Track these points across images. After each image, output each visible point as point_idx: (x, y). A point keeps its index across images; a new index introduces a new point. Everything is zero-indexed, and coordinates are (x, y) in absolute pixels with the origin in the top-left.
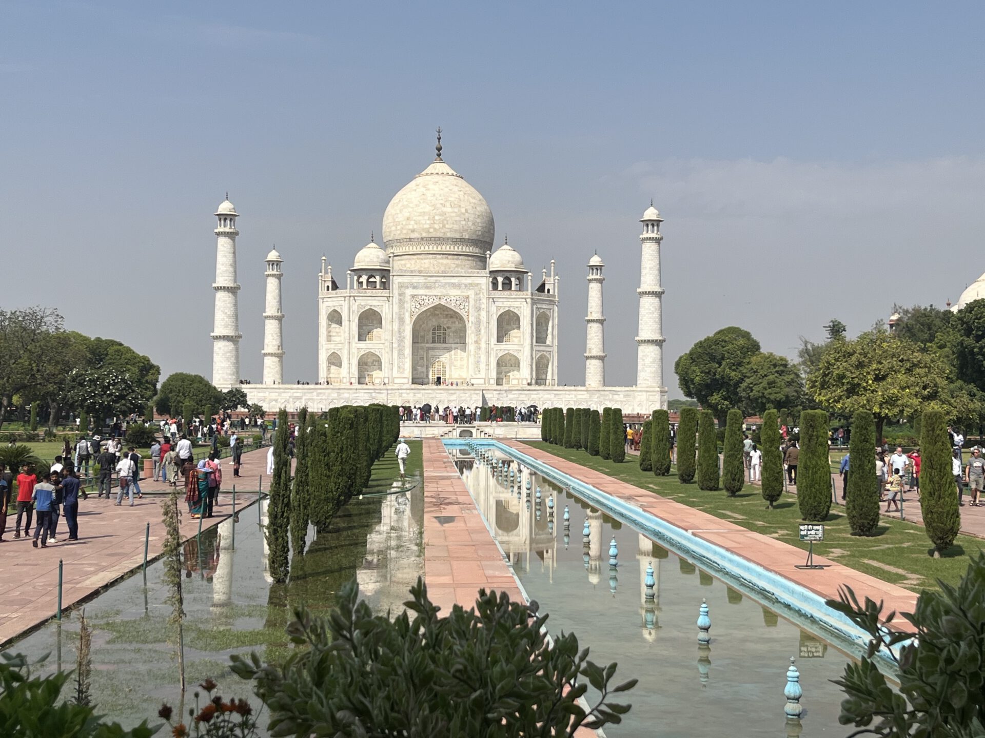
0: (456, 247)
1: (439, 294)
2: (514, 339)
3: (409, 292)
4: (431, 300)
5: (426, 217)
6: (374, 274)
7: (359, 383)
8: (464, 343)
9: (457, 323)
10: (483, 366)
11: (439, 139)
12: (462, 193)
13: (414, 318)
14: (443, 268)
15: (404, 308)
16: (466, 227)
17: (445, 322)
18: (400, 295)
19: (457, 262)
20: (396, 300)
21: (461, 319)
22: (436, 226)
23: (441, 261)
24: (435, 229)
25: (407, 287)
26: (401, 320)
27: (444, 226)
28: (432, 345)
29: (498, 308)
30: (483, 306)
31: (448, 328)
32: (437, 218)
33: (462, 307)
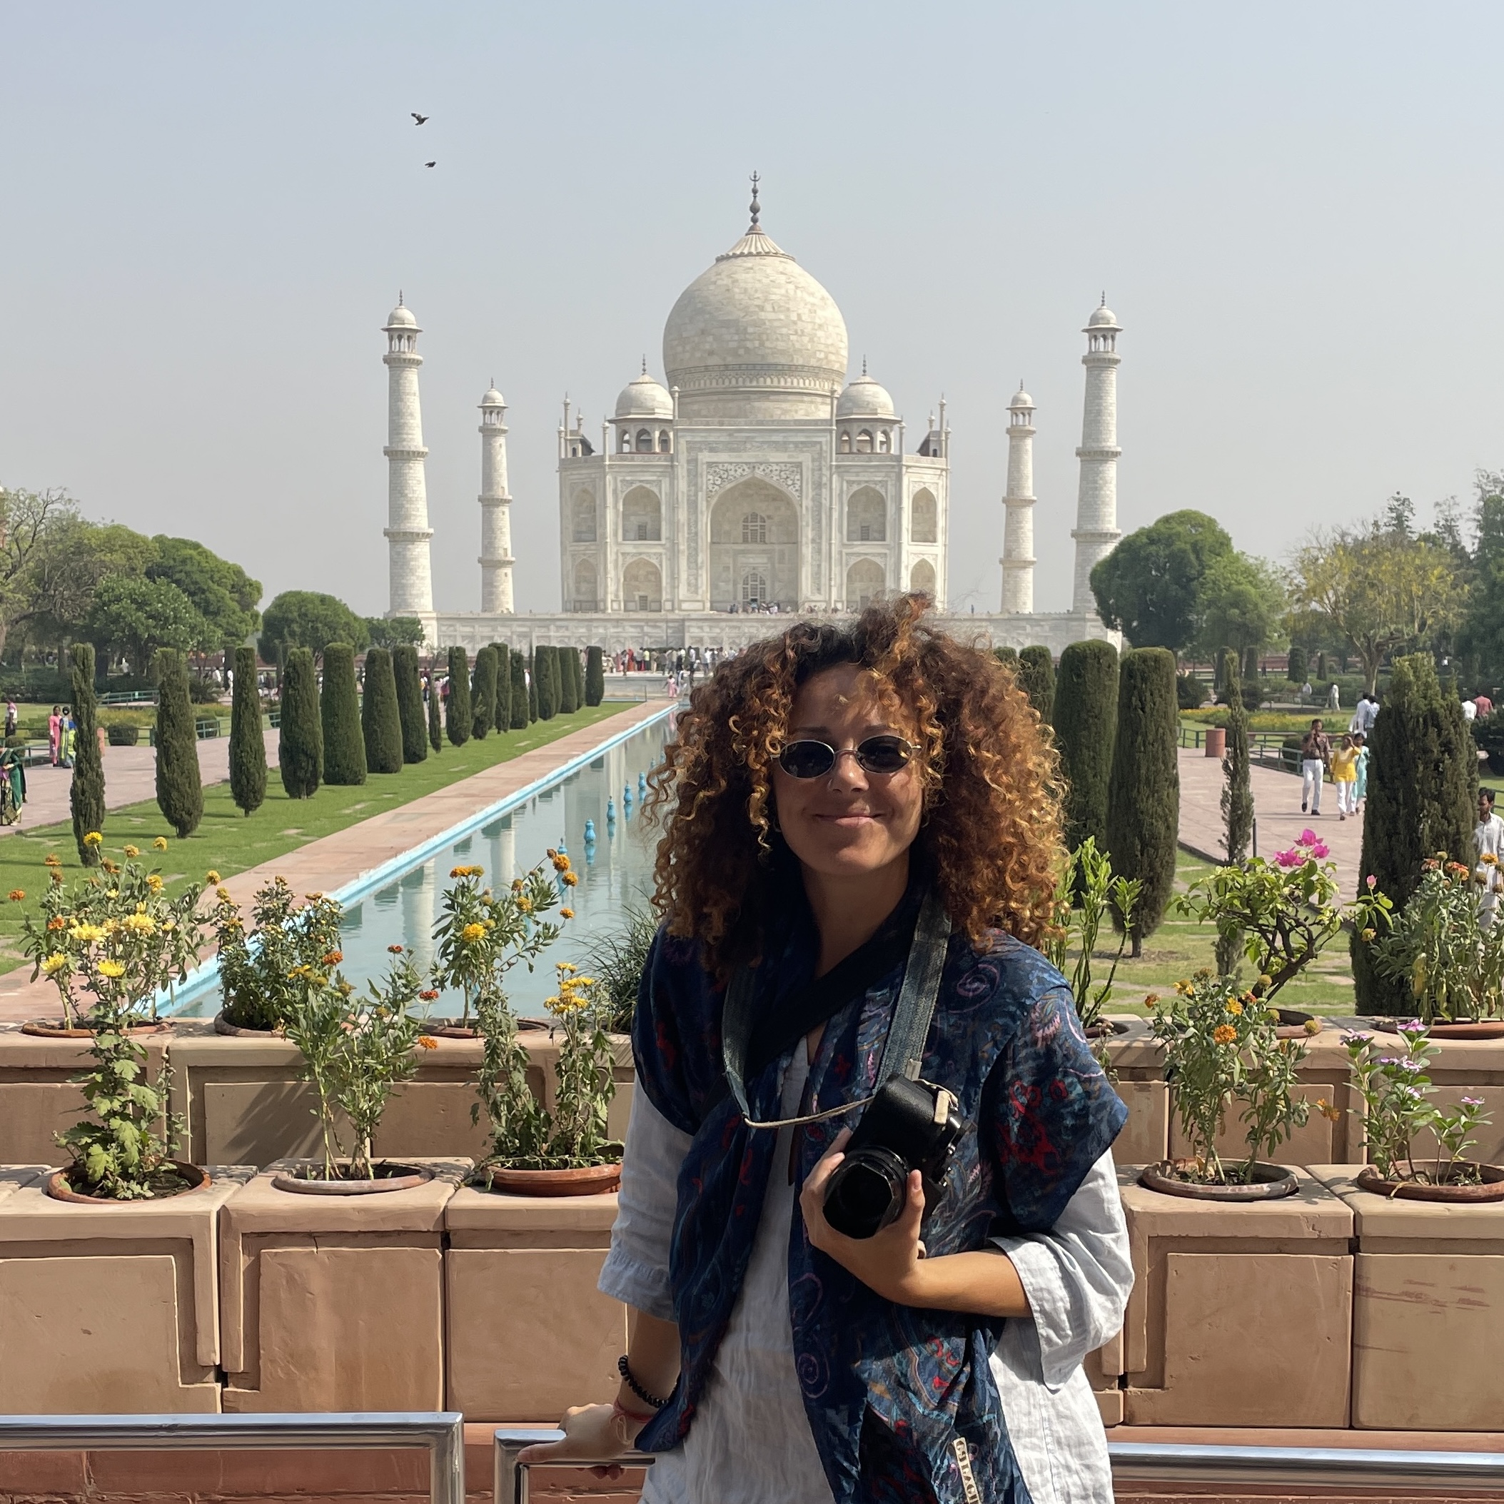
0: (782, 383)
1: (753, 460)
2: (876, 535)
3: (705, 457)
4: (740, 471)
5: (732, 330)
6: (647, 427)
7: (626, 610)
8: (795, 543)
9: (783, 509)
10: (824, 580)
11: (755, 192)
12: (791, 287)
13: (714, 502)
14: (760, 417)
15: (696, 485)
16: (798, 346)
17: (763, 508)
18: (689, 462)
19: (785, 406)
20: (682, 471)
21: (788, 502)
22: (749, 344)
23: (757, 404)
24: (747, 350)
25: (701, 450)
26: (693, 506)
27: (762, 344)
28: (742, 547)
29: (850, 483)
30: (824, 480)
31: (769, 517)
32: (750, 330)
33: (790, 482)
